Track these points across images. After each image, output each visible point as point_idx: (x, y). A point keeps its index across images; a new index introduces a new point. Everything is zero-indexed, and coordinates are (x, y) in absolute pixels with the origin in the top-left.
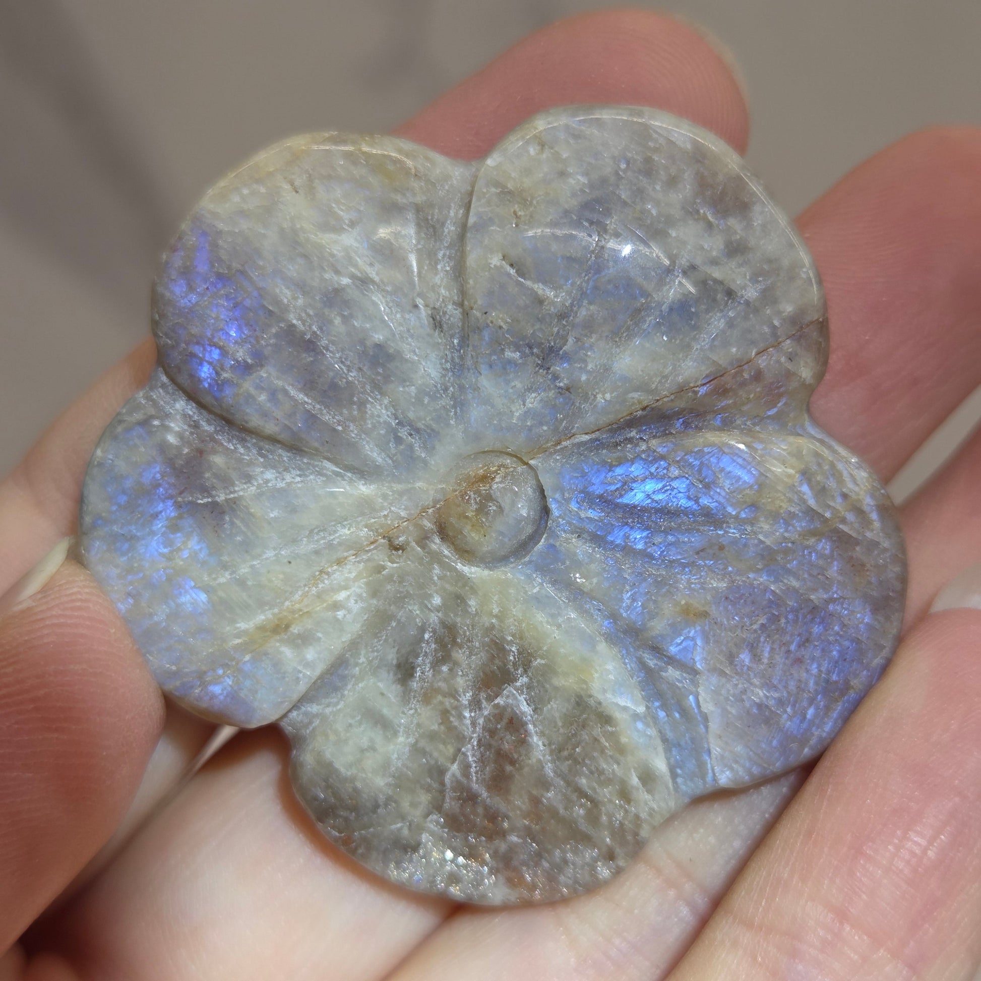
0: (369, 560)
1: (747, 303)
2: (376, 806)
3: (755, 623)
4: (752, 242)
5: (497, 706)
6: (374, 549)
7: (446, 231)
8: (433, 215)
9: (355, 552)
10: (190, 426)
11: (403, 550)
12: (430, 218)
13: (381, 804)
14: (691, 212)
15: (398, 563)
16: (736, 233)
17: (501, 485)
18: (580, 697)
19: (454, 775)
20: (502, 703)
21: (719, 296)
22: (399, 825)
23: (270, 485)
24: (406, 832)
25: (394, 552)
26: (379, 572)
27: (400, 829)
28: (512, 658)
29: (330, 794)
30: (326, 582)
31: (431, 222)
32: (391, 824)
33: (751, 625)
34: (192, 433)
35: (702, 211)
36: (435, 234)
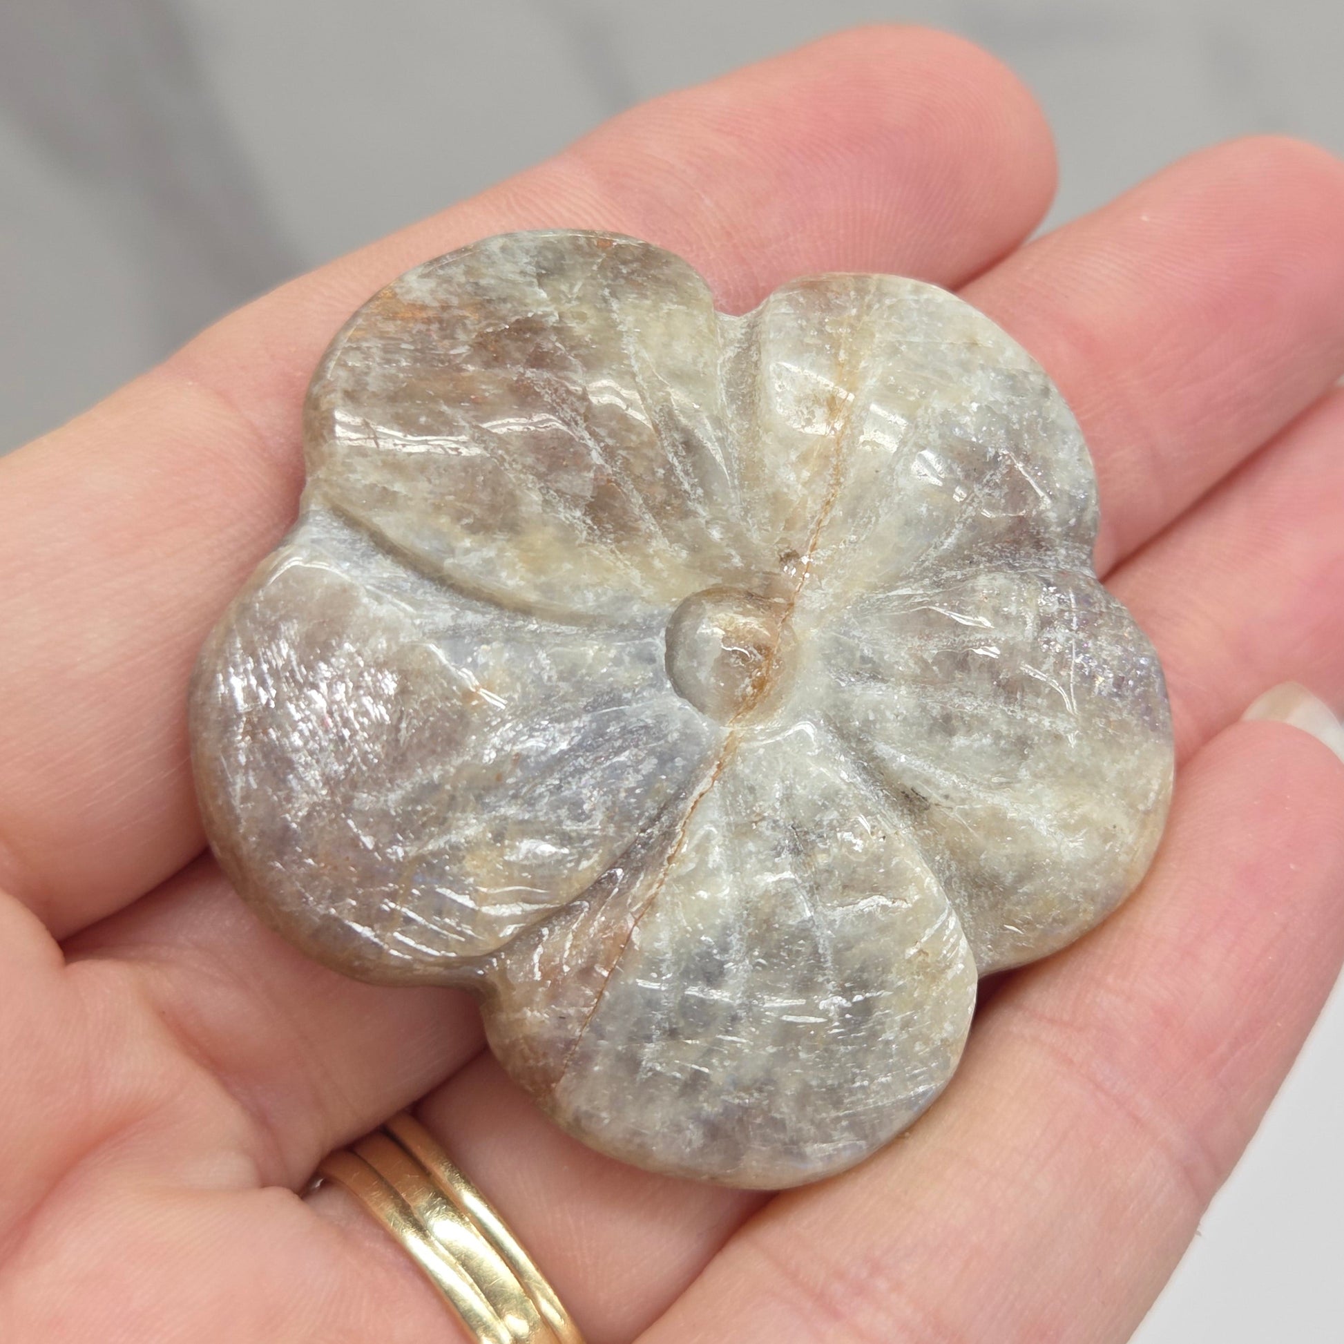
0: (805, 527)
1: (649, 1039)
2: (613, 294)
3: (407, 727)
4: (682, 1104)
5: (588, 467)
6: (808, 540)
7: (963, 893)
8: (987, 897)
9: (822, 525)
10: (1043, 539)
11: (782, 559)
12: (990, 892)
13: (612, 299)
14: (765, 1084)
15: (778, 543)
16: (706, 1101)
17: (743, 686)
18: (517, 533)
19: (576, 372)
20: (586, 474)
21: (682, 1024)
22: (576, 290)
23: (944, 534)
24: (564, 288)
25: (788, 551)
26: (787, 521)
27: (572, 287)
28: (608, 526)
29: (661, 276)
30: (829, 477)
31: (986, 890)
32: (584, 285)
33: (409, 723)
34: (1038, 533)
35: (756, 1095)
36: (973, 880)
